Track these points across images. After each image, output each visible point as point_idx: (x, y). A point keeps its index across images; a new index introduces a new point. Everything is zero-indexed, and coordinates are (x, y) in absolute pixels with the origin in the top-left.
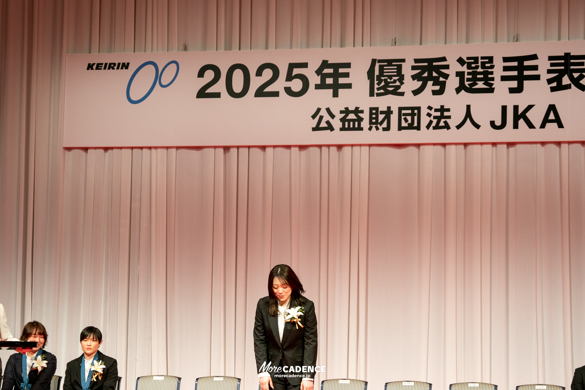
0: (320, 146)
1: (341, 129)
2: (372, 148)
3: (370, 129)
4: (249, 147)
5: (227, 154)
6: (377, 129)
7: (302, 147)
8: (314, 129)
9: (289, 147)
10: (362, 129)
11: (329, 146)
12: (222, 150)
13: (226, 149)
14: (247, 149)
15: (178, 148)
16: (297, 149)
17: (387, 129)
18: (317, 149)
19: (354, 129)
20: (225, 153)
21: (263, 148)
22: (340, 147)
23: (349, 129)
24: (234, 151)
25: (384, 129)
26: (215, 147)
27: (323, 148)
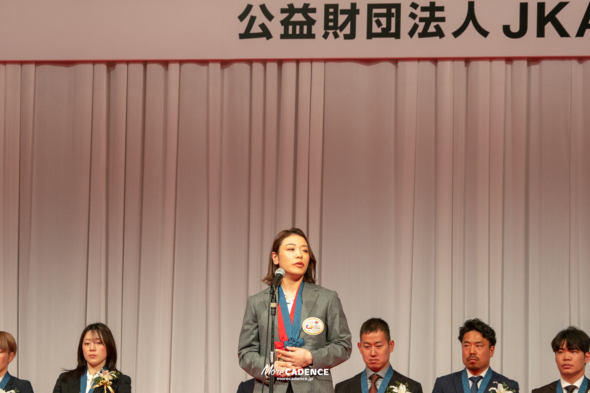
0: (250, 62)
1: (283, 37)
2: (328, 64)
3: (326, 36)
4: (145, 63)
5: (112, 73)
6: (336, 36)
7: (225, 63)
8: (242, 36)
9: (204, 62)
10: (313, 36)
11: (264, 62)
12: (104, 67)
13: (111, 64)
14: (141, 66)
15: (38, 63)
16: (218, 65)
17: (351, 36)
18: (246, 66)
19: (301, 36)
20: (108, 71)
21: (165, 63)
22: (280, 62)
23: (294, 36)
24: (121, 69)
25: (346, 37)
26: (94, 62)
27: (255, 65)
